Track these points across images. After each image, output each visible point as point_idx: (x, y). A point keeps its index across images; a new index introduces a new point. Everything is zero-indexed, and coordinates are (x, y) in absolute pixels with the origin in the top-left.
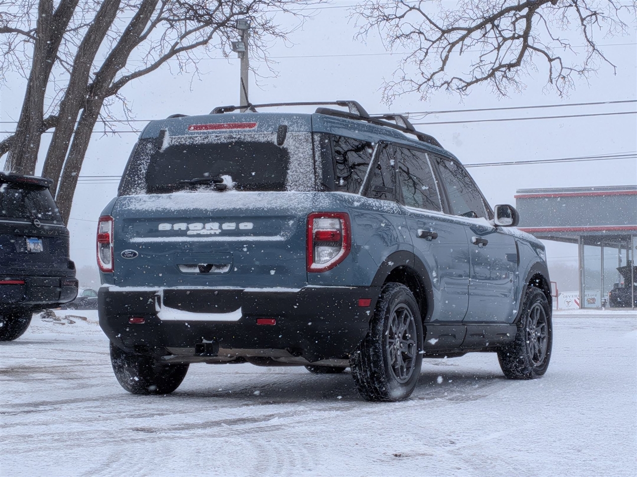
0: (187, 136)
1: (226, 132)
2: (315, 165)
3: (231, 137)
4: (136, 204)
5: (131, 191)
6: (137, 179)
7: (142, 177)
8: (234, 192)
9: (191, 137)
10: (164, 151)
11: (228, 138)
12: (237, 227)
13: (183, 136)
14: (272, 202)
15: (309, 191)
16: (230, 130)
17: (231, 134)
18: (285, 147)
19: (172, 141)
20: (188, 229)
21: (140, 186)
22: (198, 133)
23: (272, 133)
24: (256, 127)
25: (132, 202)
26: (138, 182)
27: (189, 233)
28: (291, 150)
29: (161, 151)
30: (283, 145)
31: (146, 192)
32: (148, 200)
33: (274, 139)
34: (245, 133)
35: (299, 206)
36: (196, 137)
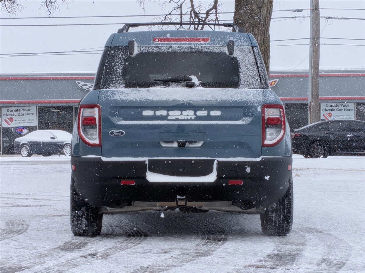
0: (154, 46)
1: (186, 44)
2: (258, 70)
3: (191, 48)
4: (121, 96)
5: (110, 85)
6: (114, 77)
7: (119, 75)
8: (201, 88)
9: (157, 47)
10: (135, 56)
11: (189, 48)
12: (209, 113)
13: (150, 46)
14: (234, 96)
15: (257, 88)
16: (189, 42)
17: (191, 45)
18: (235, 56)
19: (140, 49)
20: (168, 115)
21: (118, 82)
22: (162, 44)
23: (223, 46)
24: (209, 41)
25: (115, 94)
26: (116, 79)
27: (169, 118)
28: (240, 58)
29: (133, 56)
30: (233, 55)
31: (125, 87)
32: (129, 93)
33: (226, 50)
34: (202, 45)
35: (255, 99)
36: (162, 47)
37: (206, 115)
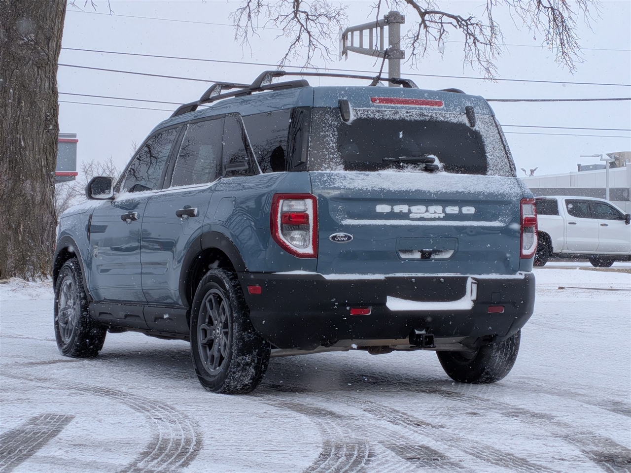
0: (374, 109)
1: (415, 108)
2: (505, 150)
3: (422, 115)
4: (343, 182)
5: (322, 166)
6: (326, 153)
7: (333, 151)
8: (445, 173)
9: (379, 110)
10: (351, 123)
11: (420, 115)
13: (369, 109)
14: (488, 186)
15: (508, 176)
16: (419, 106)
17: (422, 111)
18: (477, 129)
19: (357, 113)
20: (410, 212)
21: (334, 161)
22: (385, 107)
23: (460, 114)
24: (444, 105)
25: (334, 179)
26: (329, 157)
27: (411, 216)
28: (483, 132)
29: (349, 123)
30: (475, 127)
31: (344, 169)
32: (355, 178)
33: (464, 120)
34: (436, 112)
35: (512, 191)
36: (385, 111)
37: (457, 212)
